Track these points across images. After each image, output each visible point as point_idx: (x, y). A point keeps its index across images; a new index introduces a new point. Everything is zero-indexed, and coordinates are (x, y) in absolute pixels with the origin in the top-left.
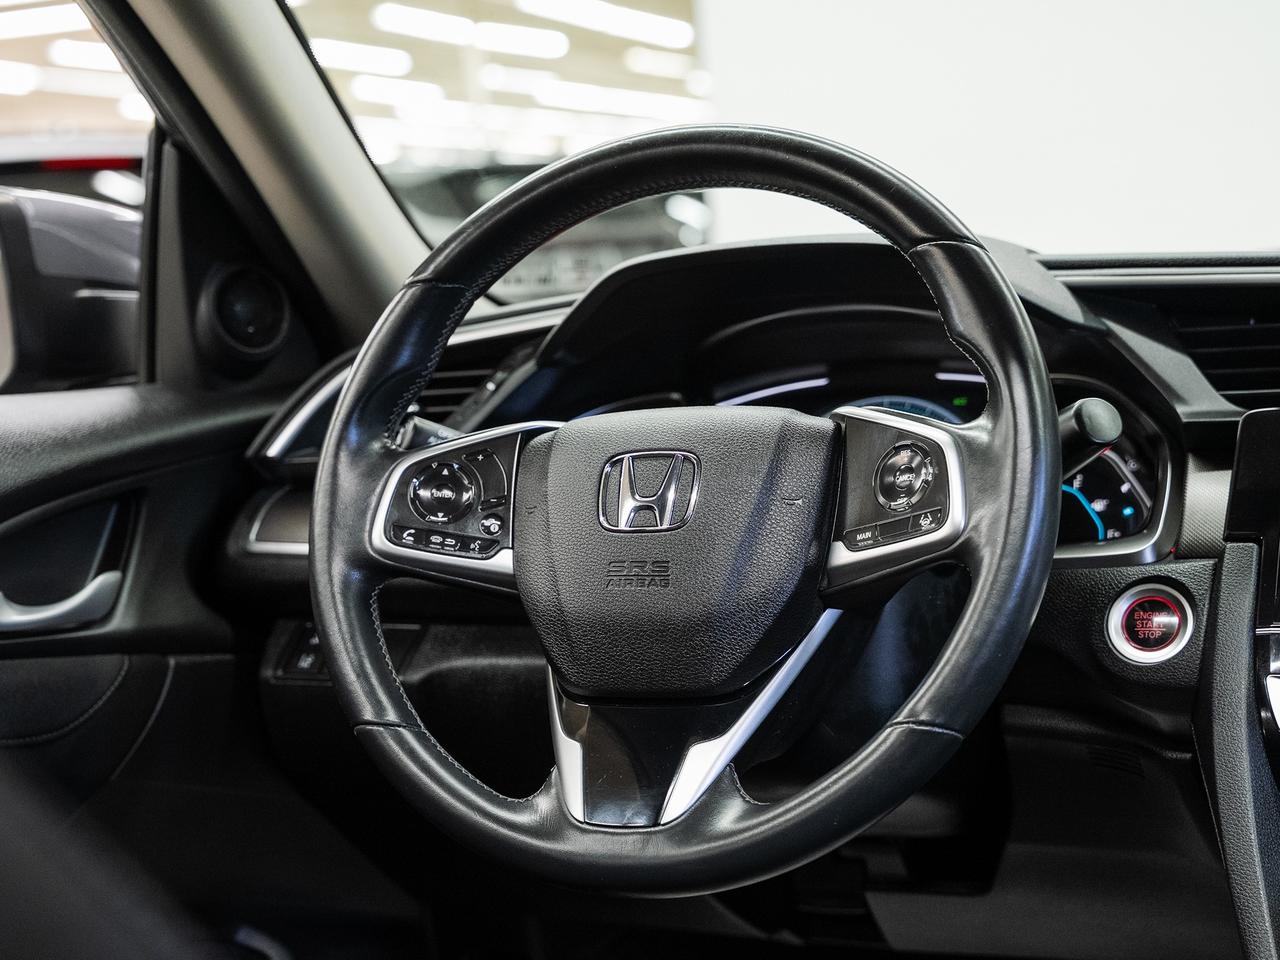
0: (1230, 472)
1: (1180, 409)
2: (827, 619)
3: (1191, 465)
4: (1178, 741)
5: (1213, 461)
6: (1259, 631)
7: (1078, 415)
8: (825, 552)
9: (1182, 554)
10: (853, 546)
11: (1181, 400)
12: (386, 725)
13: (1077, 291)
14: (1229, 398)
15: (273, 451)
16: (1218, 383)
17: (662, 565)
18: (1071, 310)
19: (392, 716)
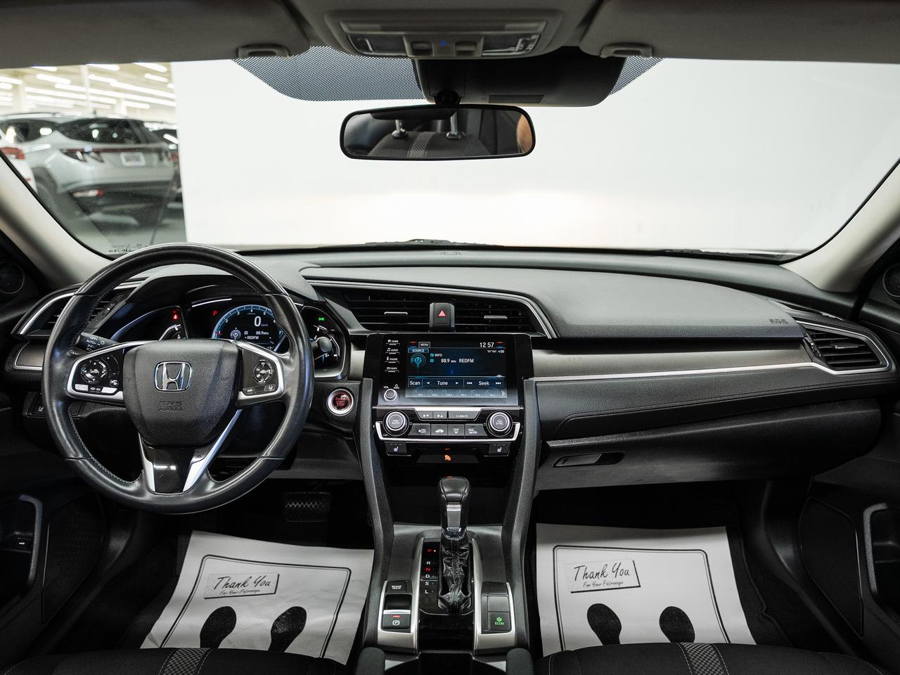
0: (364, 351)
1: (349, 330)
2: (238, 412)
3: (352, 347)
4: (348, 434)
5: (359, 348)
6: (373, 407)
7: (318, 342)
8: (236, 395)
9: (351, 378)
10: (246, 393)
11: (350, 327)
12: (80, 459)
13: (315, 287)
14: (364, 326)
15: (22, 332)
16: (360, 320)
17: (180, 403)
18: (313, 295)
19: (81, 456)
